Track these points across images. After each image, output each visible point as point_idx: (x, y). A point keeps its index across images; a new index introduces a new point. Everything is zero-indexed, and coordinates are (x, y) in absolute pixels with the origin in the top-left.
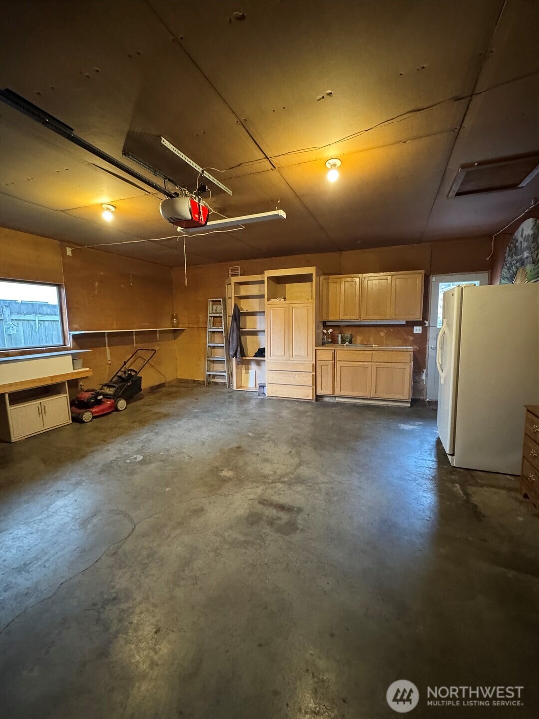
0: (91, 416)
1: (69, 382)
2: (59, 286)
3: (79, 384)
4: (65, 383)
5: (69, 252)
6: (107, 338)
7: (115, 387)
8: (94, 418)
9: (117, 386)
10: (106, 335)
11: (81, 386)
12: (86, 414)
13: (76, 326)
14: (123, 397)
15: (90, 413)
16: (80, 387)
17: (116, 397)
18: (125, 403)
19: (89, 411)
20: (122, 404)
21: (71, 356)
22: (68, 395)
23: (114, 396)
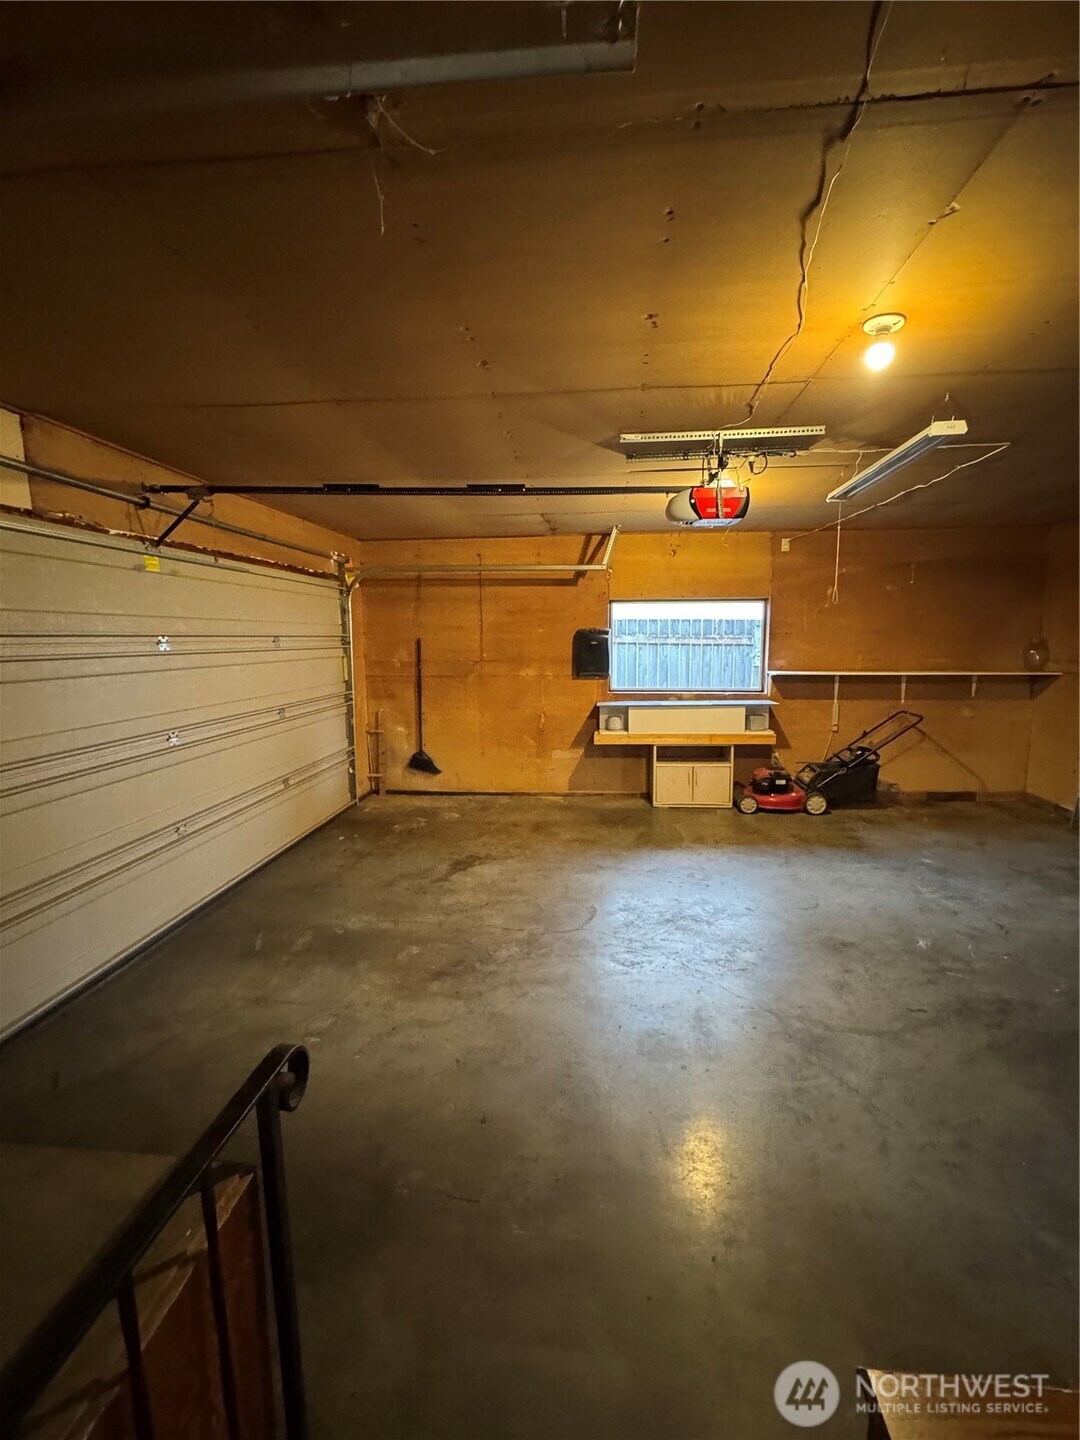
0: (755, 805)
1: (736, 746)
2: (766, 600)
3: (773, 755)
4: (730, 747)
5: (785, 546)
6: (837, 686)
7: (815, 771)
8: (759, 810)
9: (818, 770)
10: (837, 679)
11: (775, 757)
12: (749, 800)
13: (781, 662)
14: (821, 792)
15: (753, 801)
16: (773, 760)
17: (811, 789)
18: (824, 804)
19: (754, 798)
20: (817, 804)
21: (744, 709)
22: (732, 765)
23: (808, 785)
